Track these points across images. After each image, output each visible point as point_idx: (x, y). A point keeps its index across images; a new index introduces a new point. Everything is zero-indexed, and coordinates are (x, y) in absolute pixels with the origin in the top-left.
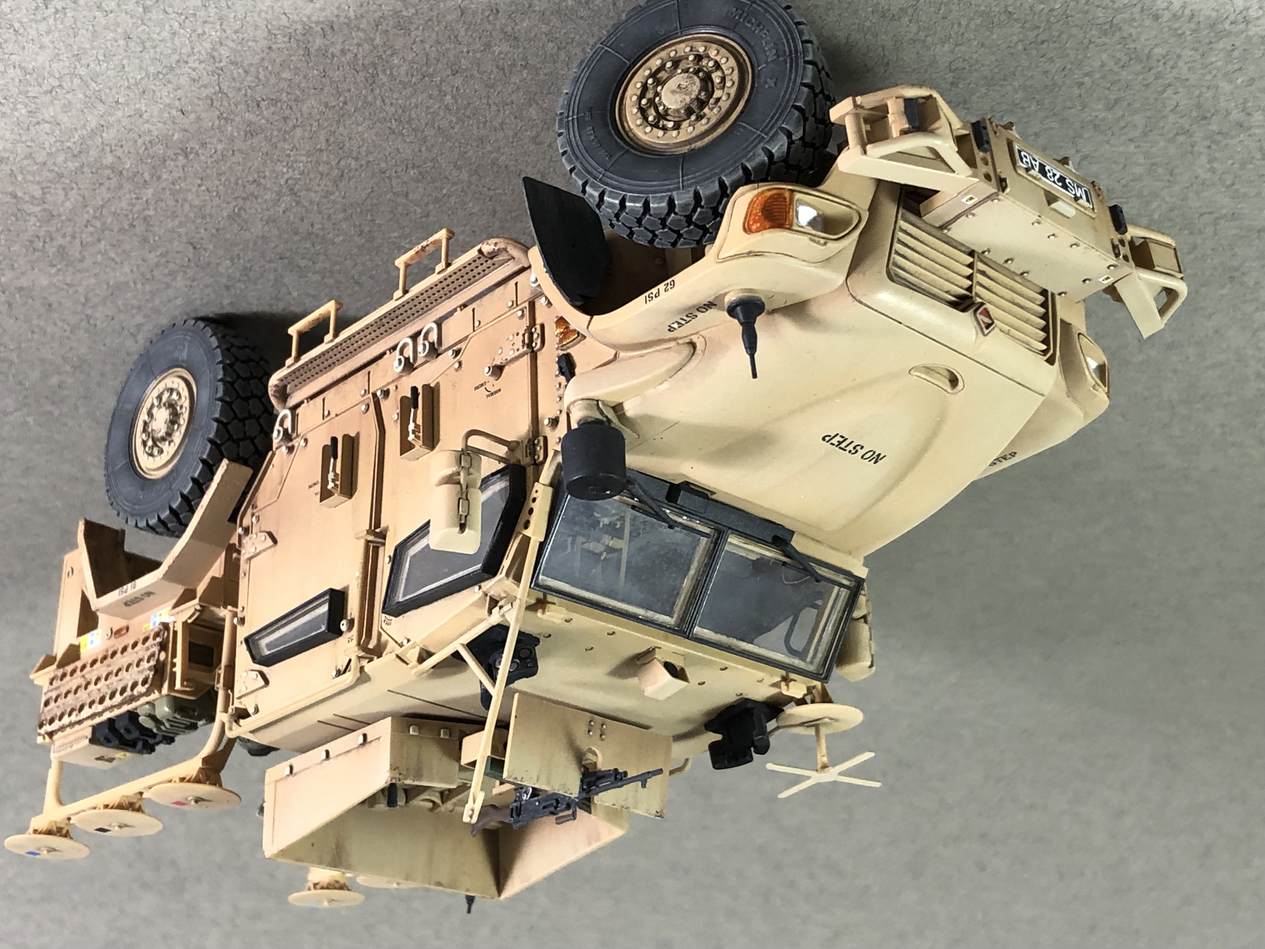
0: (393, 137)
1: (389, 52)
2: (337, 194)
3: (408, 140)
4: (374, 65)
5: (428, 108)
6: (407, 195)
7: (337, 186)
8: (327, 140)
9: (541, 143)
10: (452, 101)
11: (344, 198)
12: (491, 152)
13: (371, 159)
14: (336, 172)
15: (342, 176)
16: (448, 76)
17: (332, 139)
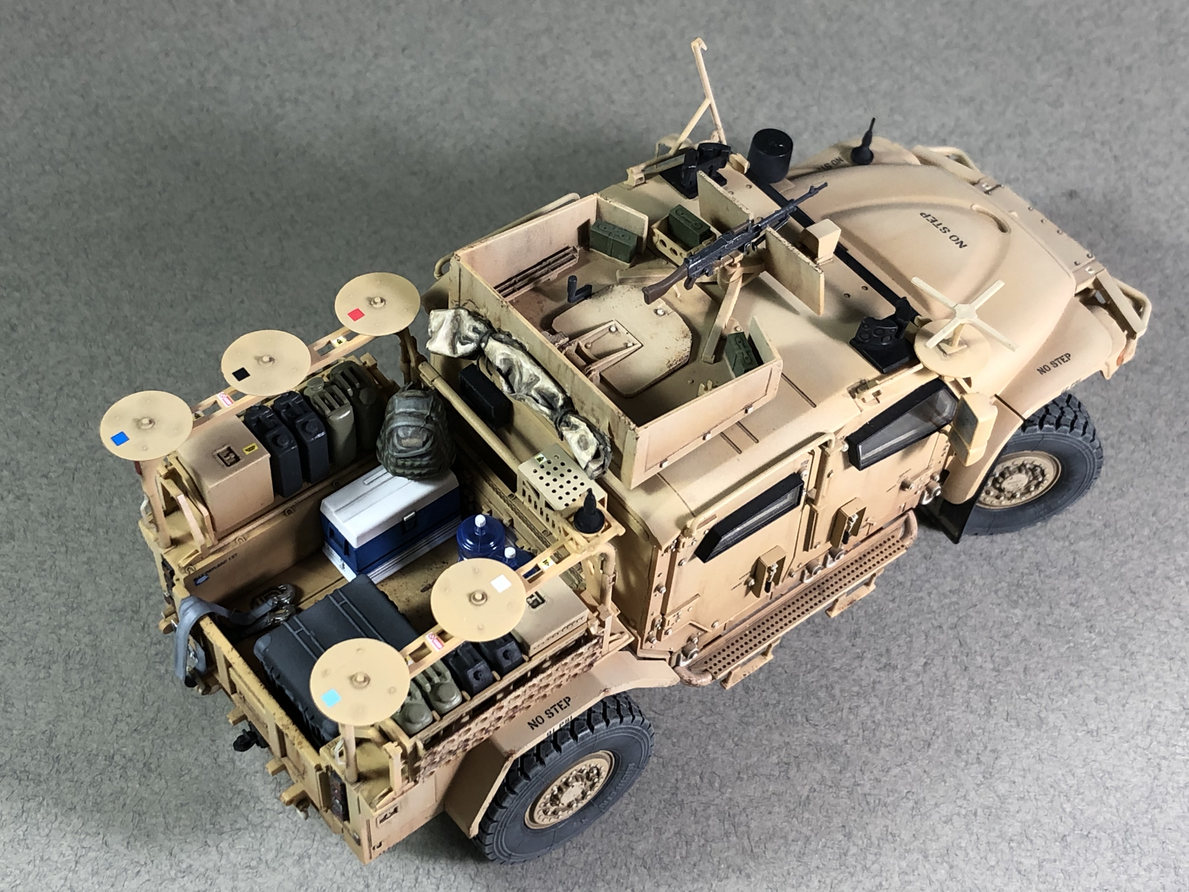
0: (1110, 769)
1: (1115, 865)
2: (1152, 706)
3: (1098, 764)
4: (1127, 853)
5: (1083, 800)
6: (1096, 700)
7: (1152, 715)
8: (1160, 770)
9: (993, 751)
10: (1064, 806)
11: (1145, 701)
12: (1031, 744)
13: (1126, 745)
14: (1153, 732)
15: (1148, 727)
16: (1069, 835)
17: (1156, 771)
